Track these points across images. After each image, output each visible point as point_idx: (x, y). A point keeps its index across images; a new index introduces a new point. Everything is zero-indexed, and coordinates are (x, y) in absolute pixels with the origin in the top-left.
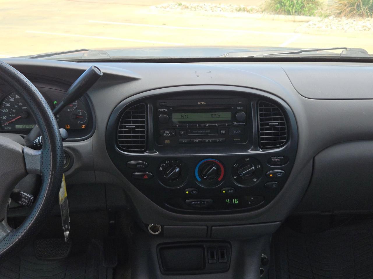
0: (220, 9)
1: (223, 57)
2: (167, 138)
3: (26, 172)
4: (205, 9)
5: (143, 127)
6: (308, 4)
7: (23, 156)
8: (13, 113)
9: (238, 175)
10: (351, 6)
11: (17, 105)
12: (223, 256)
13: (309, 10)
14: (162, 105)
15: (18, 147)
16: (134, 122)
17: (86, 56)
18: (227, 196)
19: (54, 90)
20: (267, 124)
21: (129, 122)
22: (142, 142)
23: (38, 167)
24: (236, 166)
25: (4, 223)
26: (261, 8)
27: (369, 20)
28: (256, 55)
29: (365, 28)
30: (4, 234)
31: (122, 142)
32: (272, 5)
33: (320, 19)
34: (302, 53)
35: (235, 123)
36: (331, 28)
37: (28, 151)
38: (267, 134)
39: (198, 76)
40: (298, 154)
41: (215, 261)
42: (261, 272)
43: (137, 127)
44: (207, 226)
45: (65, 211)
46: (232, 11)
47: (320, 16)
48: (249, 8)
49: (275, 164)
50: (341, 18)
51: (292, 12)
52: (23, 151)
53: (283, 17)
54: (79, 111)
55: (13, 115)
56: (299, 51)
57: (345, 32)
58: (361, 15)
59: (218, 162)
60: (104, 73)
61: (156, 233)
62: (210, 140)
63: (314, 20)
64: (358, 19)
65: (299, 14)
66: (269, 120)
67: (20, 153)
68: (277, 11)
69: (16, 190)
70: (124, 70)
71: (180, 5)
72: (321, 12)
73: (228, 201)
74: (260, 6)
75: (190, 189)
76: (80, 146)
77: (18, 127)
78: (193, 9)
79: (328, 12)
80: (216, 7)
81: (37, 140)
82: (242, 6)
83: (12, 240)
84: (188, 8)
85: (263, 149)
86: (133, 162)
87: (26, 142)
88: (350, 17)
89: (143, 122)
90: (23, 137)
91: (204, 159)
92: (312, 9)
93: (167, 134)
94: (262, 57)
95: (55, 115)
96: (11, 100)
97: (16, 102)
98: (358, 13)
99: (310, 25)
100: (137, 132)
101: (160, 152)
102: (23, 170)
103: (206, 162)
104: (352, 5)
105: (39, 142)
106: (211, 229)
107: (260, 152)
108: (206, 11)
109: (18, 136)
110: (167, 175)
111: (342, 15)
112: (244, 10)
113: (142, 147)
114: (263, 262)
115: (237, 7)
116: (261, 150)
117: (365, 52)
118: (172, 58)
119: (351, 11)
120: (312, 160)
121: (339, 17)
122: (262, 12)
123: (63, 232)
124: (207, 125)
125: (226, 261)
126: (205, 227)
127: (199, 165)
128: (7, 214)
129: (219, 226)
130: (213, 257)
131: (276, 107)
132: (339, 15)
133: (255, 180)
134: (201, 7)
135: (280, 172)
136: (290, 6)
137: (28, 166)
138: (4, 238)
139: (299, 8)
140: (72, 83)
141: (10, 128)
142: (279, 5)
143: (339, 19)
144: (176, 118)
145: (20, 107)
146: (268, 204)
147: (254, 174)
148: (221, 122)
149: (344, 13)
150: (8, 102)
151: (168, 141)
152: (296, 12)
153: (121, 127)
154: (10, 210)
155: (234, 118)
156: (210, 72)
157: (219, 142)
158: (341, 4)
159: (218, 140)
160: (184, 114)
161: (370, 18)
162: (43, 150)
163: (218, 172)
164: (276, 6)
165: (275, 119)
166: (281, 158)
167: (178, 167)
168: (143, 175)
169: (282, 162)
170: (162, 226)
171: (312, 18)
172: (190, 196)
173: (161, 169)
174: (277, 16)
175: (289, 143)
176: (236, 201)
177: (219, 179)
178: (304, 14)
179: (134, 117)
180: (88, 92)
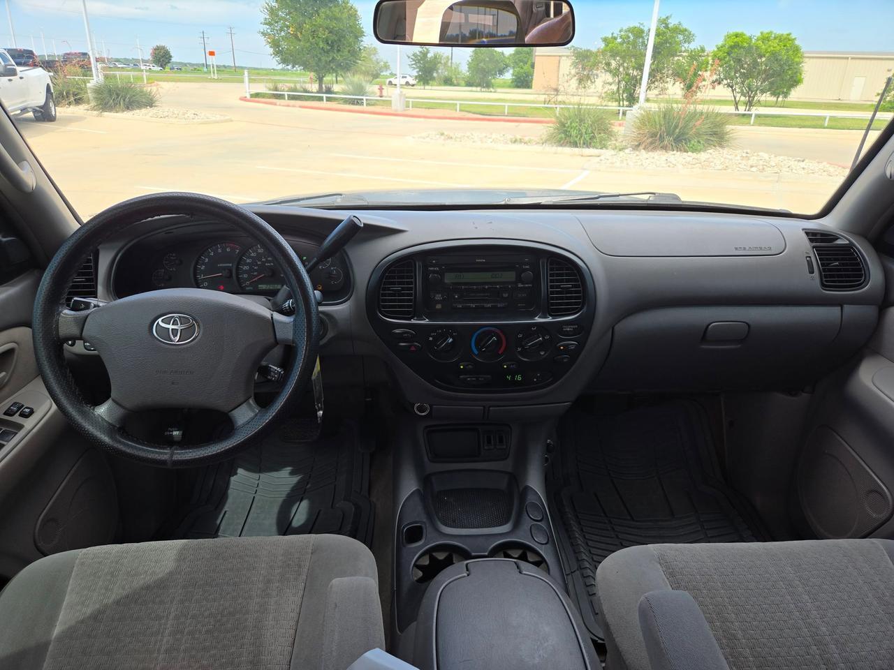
0: (491, 140)
1: (503, 203)
2: (438, 302)
3: (276, 342)
4: (472, 140)
5: (411, 289)
6: (600, 133)
7: (272, 322)
8: (256, 270)
9: (522, 347)
10: (652, 137)
11: (259, 261)
12: (501, 441)
13: (601, 142)
14: (432, 263)
15: (266, 313)
16: (400, 283)
17: (339, 201)
18: (509, 371)
19: (304, 243)
20: (558, 287)
21: (393, 283)
22: (408, 306)
23: (290, 336)
24: (520, 336)
25: (251, 401)
26: (542, 139)
27: (674, 154)
28: (544, 201)
29: (668, 164)
30: (252, 415)
31: (384, 307)
32: (555, 135)
33: (613, 152)
34: (600, 199)
35: (520, 285)
36: (628, 164)
37: (277, 316)
38: (557, 298)
39: (476, 228)
40: (594, 323)
41: (492, 447)
42: (547, 460)
43: (403, 289)
44: (484, 407)
45: (317, 388)
46: (506, 143)
47: (613, 149)
48: (526, 139)
49: (567, 334)
50: (640, 151)
51: (580, 144)
52: (272, 318)
53: (568, 150)
54: (332, 268)
55: (255, 273)
56: (596, 196)
57: (645, 169)
58: (665, 148)
59: (497, 331)
60: (364, 224)
61: (423, 414)
62: (489, 305)
63: (607, 153)
64: (660, 152)
65: (588, 147)
66: (562, 281)
67: (268, 320)
68: (561, 143)
69: (264, 363)
70: (385, 219)
71: (442, 134)
72: (615, 144)
73: (509, 378)
74: (541, 136)
75: (466, 363)
76: (336, 311)
77: (262, 287)
78: (458, 140)
79: (624, 144)
80: (486, 137)
81: (287, 304)
82: (518, 137)
83: (262, 421)
84: (451, 138)
85: (554, 316)
86: (397, 331)
87: (273, 306)
88: (651, 151)
89: (411, 283)
90: (269, 300)
91: (481, 328)
92: (605, 140)
93: (438, 297)
94: (551, 203)
95: (308, 272)
96: (252, 255)
97: (259, 256)
98: (661, 145)
99: (601, 160)
100: (403, 295)
101: (430, 319)
102: (272, 340)
103: (484, 332)
104: (653, 135)
105: (289, 306)
106: (489, 410)
107: (549, 319)
108: (474, 142)
109: (262, 299)
110: (438, 346)
111: (641, 147)
112: (521, 141)
113: (408, 313)
114: (548, 449)
115: (512, 137)
116: (551, 318)
117: (677, 198)
118: (443, 204)
119: (651, 143)
120: (611, 330)
121: (637, 150)
122: (543, 144)
123: (316, 411)
124: (487, 287)
125: (505, 447)
126: (482, 408)
127: (476, 334)
128: (254, 390)
129: (498, 406)
130: (489, 442)
131: (570, 266)
132: (636, 147)
133: (542, 353)
134: (468, 137)
135: (573, 344)
136: (577, 137)
137: (279, 335)
138: (252, 419)
139: (588, 139)
140: (327, 236)
141: (251, 288)
142: (563, 135)
143: (637, 153)
144: (449, 278)
145: (264, 263)
146: (556, 381)
147: (541, 346)
148: (504, 283)
149: (643, 145)
150: (249, 257)
151: (439, 306)
152: (584, 144)
153: (384, 289)
154: (257, 385)
155: (519, 279)
156: (491, 223)
157: (500, 307)
158: (639, 134)
159: (499, 305)
160: (459, 274)
161: (675, 152)
162: (296, 316)
163: (499, 342)
164: (560, 136)
165: (568, 281)
166: (574, 327)
167: (452, 337)
168: (410, 347)
169: (575, 332)
170: (431, 406)
171: (604, 151)
172: (465, 371)
173: (431, 339)
174: (560, 149)
175: (585, 309)
176: (519, 378)
177: (500, 352)
178: (594, 147)
179: (399, 277)
180: (345, 247)
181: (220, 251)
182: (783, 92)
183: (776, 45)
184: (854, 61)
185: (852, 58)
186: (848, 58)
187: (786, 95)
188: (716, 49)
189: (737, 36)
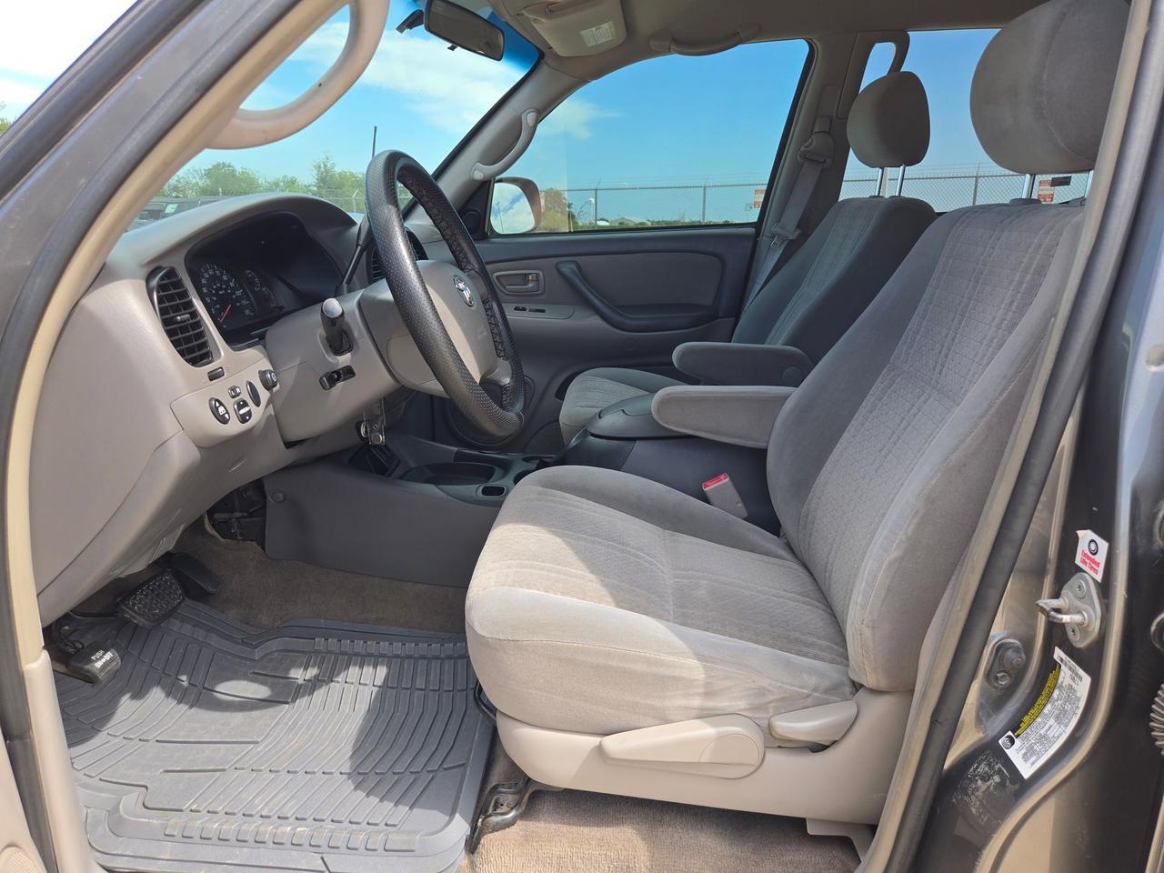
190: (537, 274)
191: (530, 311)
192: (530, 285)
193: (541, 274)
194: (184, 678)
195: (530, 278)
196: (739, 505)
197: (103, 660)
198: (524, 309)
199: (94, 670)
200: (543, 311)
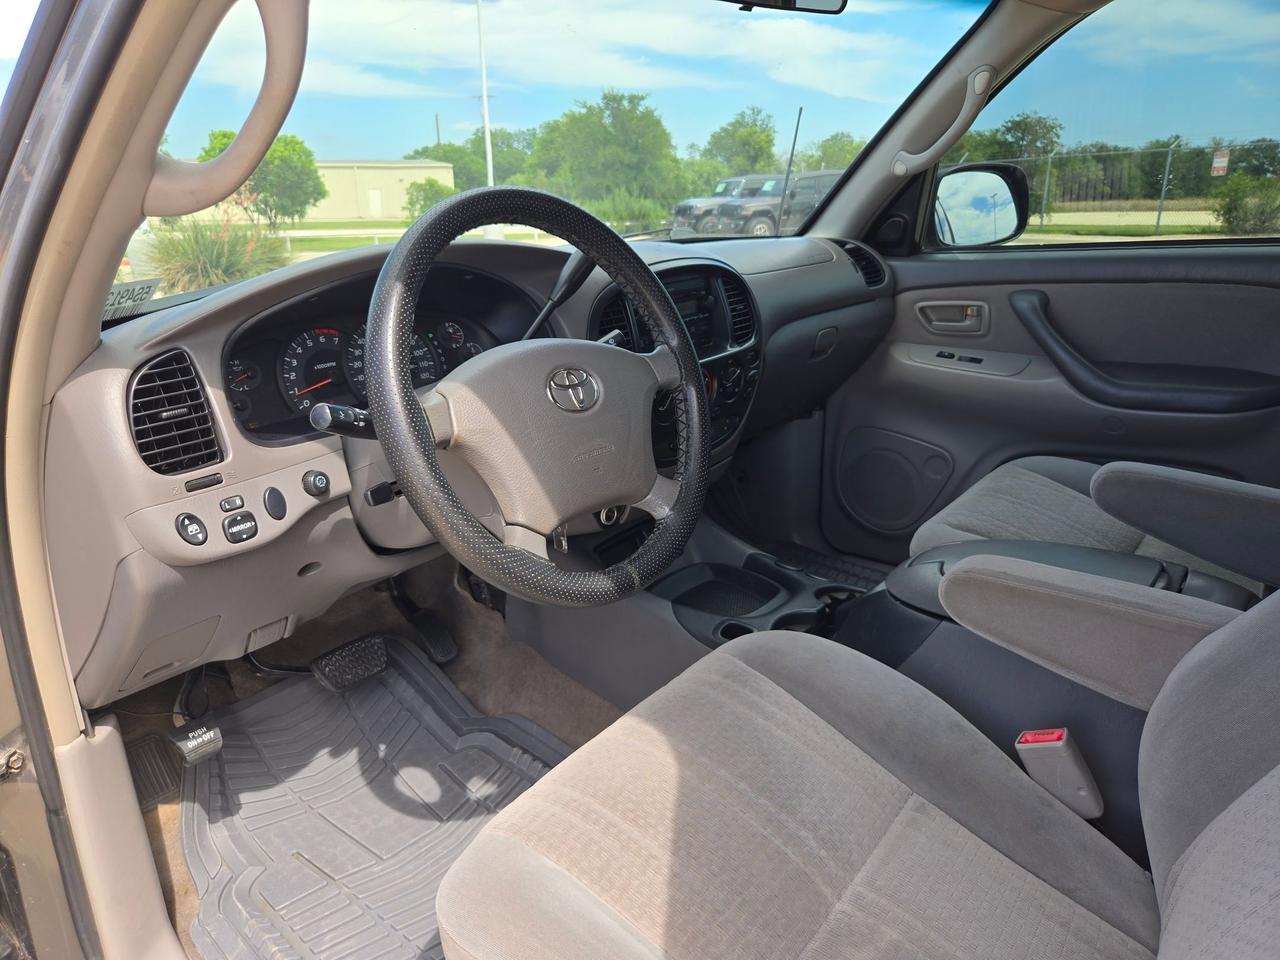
3: (659, 388)
9: (724, 386)
10: (190, 272)
20: (735, 310)
23: (675, 373)
40: (762, 346)
107: (738, 348)
131: (736, 285)
133: (736, 390)
146: (739, 425)
175: (755, 332)
181: (310, 343)
182: (297, 212)
183: (282, 149)
184: (360, 171)
185: (358, 168)
186: (352, 168)
187: (302, 214)
188: (203, 154)
189: (225, 136)
190: (980, 308)
191: (960, 359)
192: (968, 322)
193: (986, 307)
194: (382, 747)
195: (969, 312)
196: (1083, 793)
197: (200, 740)
198: (952, 356)
199: (183, 748)
200: (979, 361)
